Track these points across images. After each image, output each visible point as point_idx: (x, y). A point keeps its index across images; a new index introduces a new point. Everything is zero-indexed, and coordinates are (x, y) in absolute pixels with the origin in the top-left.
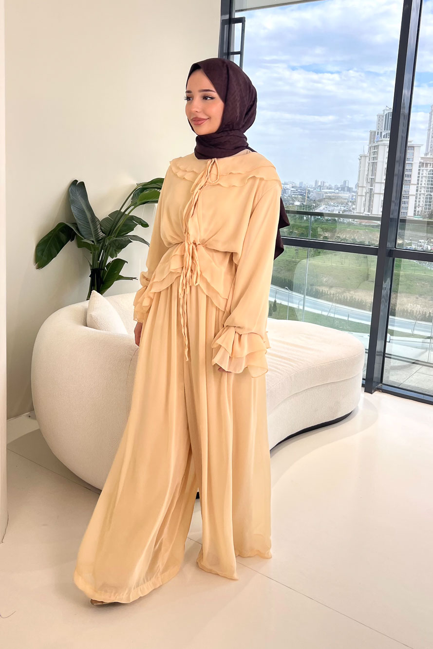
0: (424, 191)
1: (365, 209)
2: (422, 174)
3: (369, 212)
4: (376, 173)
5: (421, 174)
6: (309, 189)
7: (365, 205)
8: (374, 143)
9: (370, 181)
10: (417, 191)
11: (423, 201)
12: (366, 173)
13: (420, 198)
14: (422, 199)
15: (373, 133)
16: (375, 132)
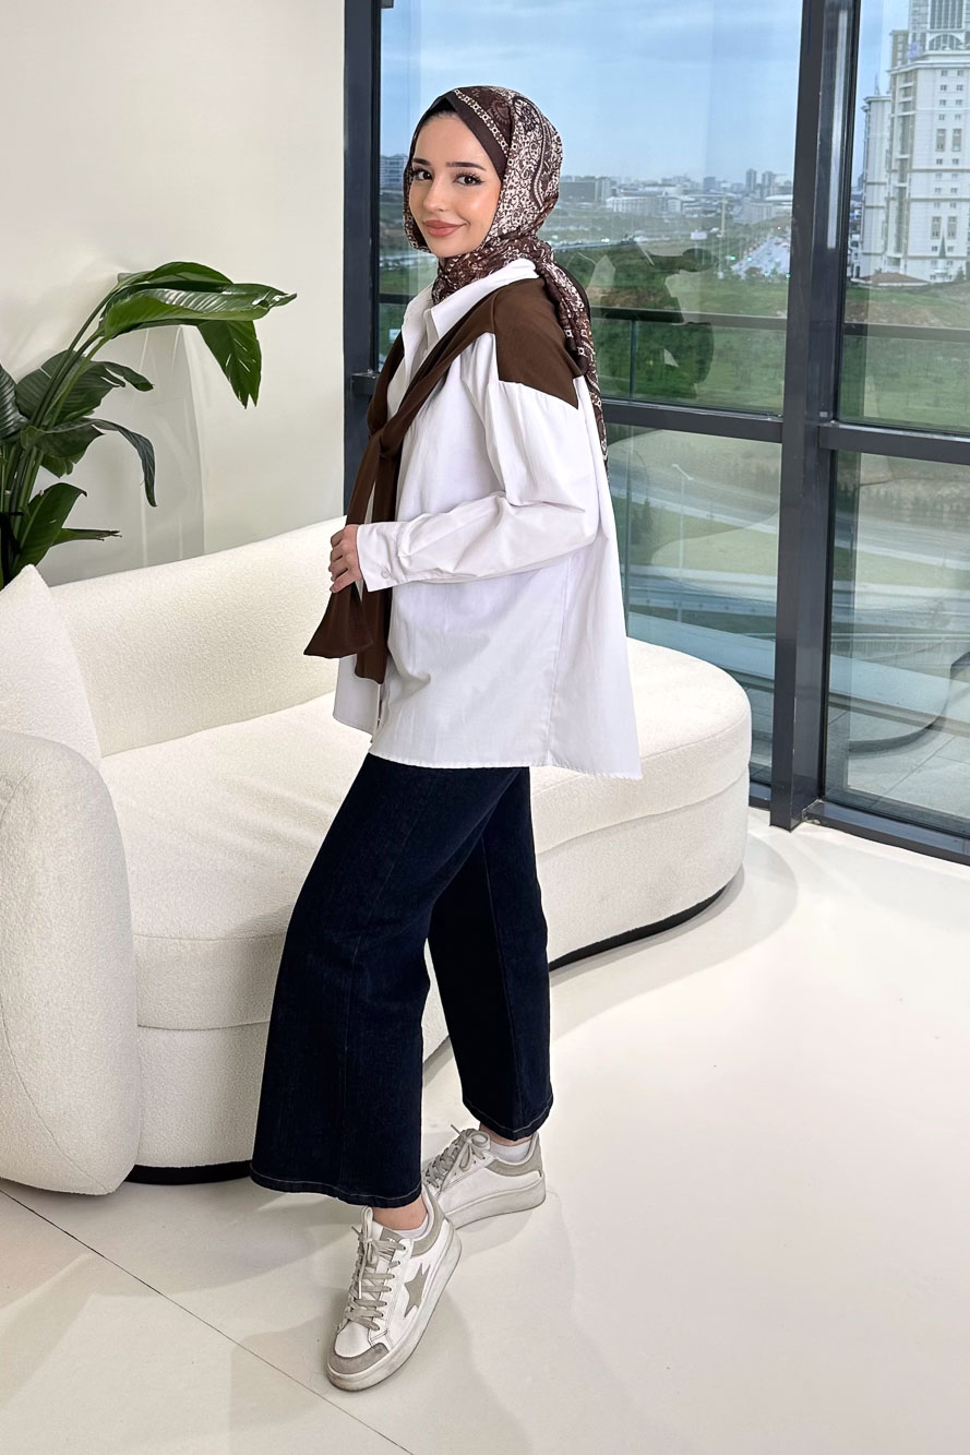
1: (886, 244)
3: (898, 249)
4: (912, 146)
6: (730, 195)
7: (886, 233)
8: (904, 62)
9: (897, 168)
12: (886, 146)
15: (901, 38)
16: (906, 34)
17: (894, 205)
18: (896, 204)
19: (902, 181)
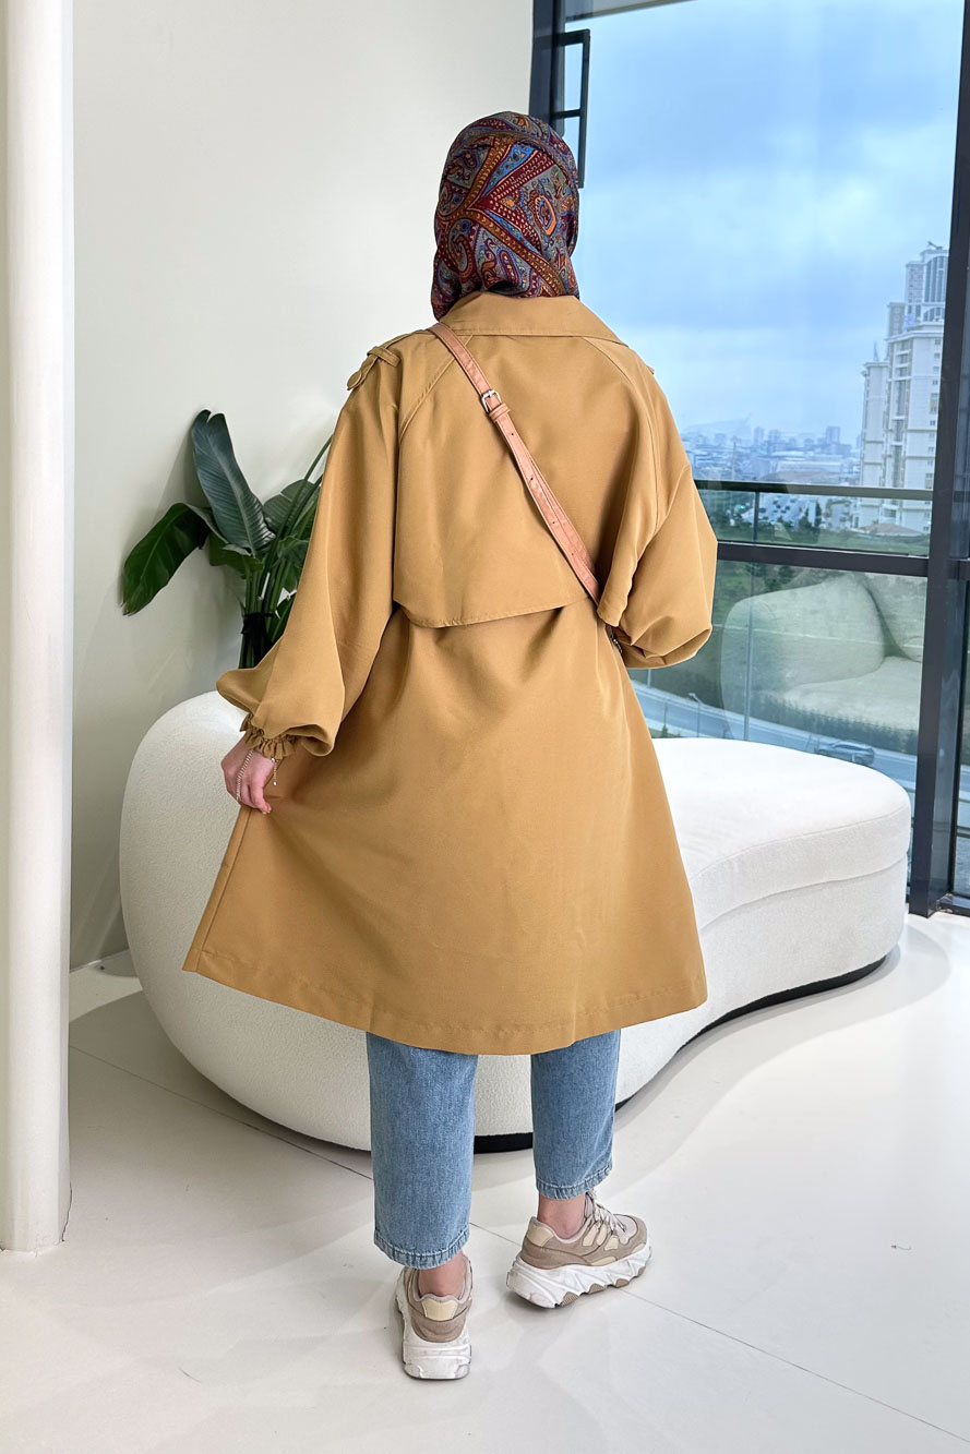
4: (907, 408)
9: (894, 429)
15: (897, 311)
16: (902, 307)
17: (890, 462)
18: (893, 461)
19: (898, 440)
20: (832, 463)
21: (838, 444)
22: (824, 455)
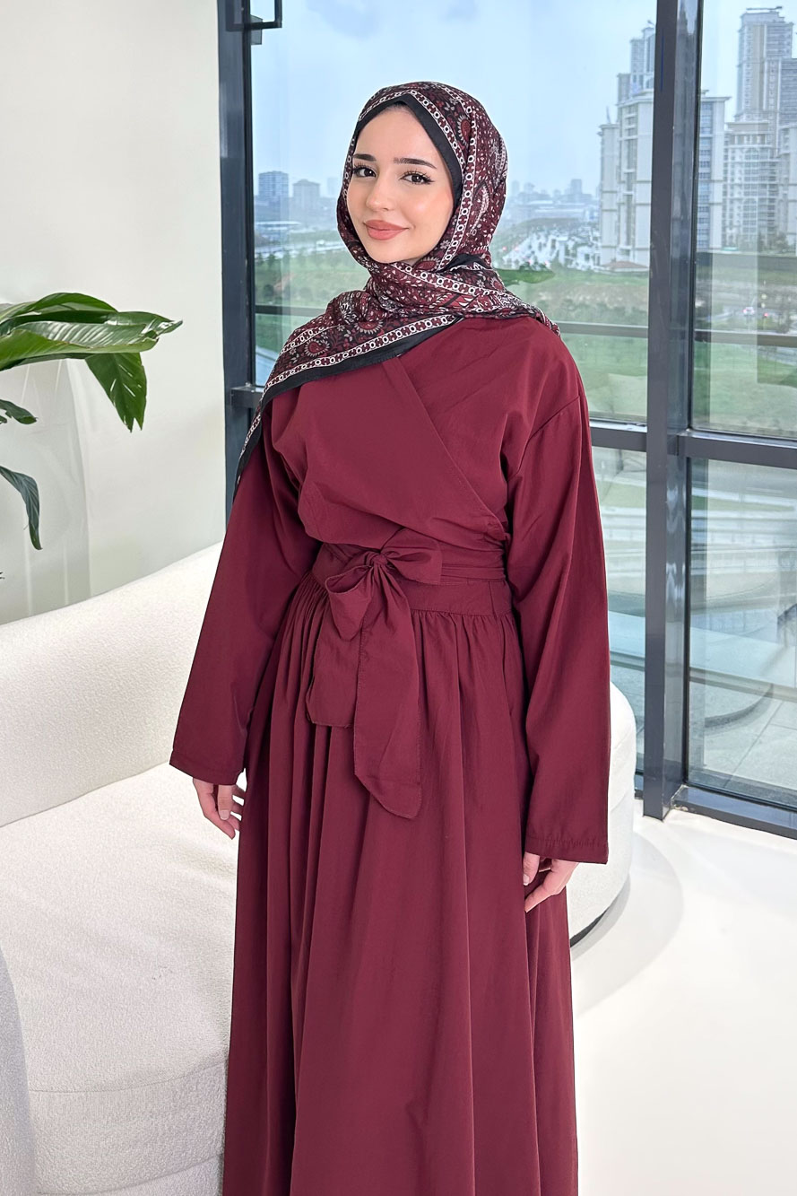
0: (740, 193)
1: (619, 238)
2: (733, 158)
3: (628, 243)
4: (636, 163)
5: (729, 157)
7: (618, 229)
8: (628, 98)
9: (625, 180)
10: (725, 193)
11: (739, 215)
12: (617, 162)
13: (732, 210)
14: (736, 211)
16: (628, 76)
17: (624, 209)
18: (626, 208)
19: (629, 189)
20: (576, 210)
21: (581, 193)
22: (569, 204)
